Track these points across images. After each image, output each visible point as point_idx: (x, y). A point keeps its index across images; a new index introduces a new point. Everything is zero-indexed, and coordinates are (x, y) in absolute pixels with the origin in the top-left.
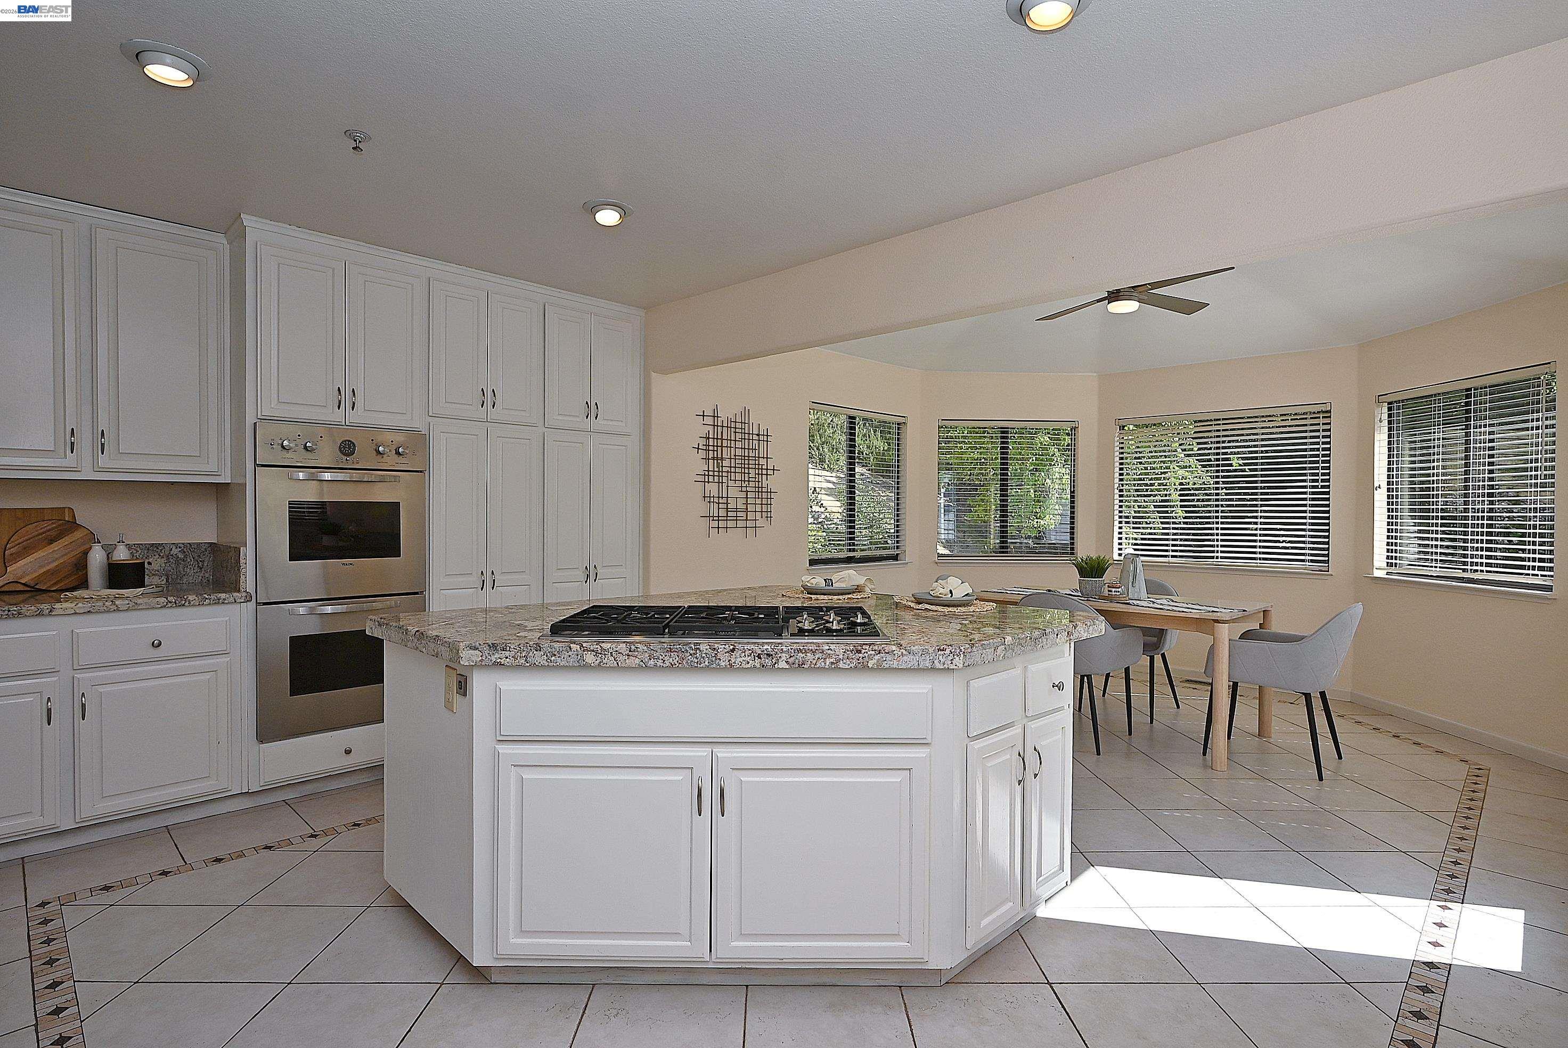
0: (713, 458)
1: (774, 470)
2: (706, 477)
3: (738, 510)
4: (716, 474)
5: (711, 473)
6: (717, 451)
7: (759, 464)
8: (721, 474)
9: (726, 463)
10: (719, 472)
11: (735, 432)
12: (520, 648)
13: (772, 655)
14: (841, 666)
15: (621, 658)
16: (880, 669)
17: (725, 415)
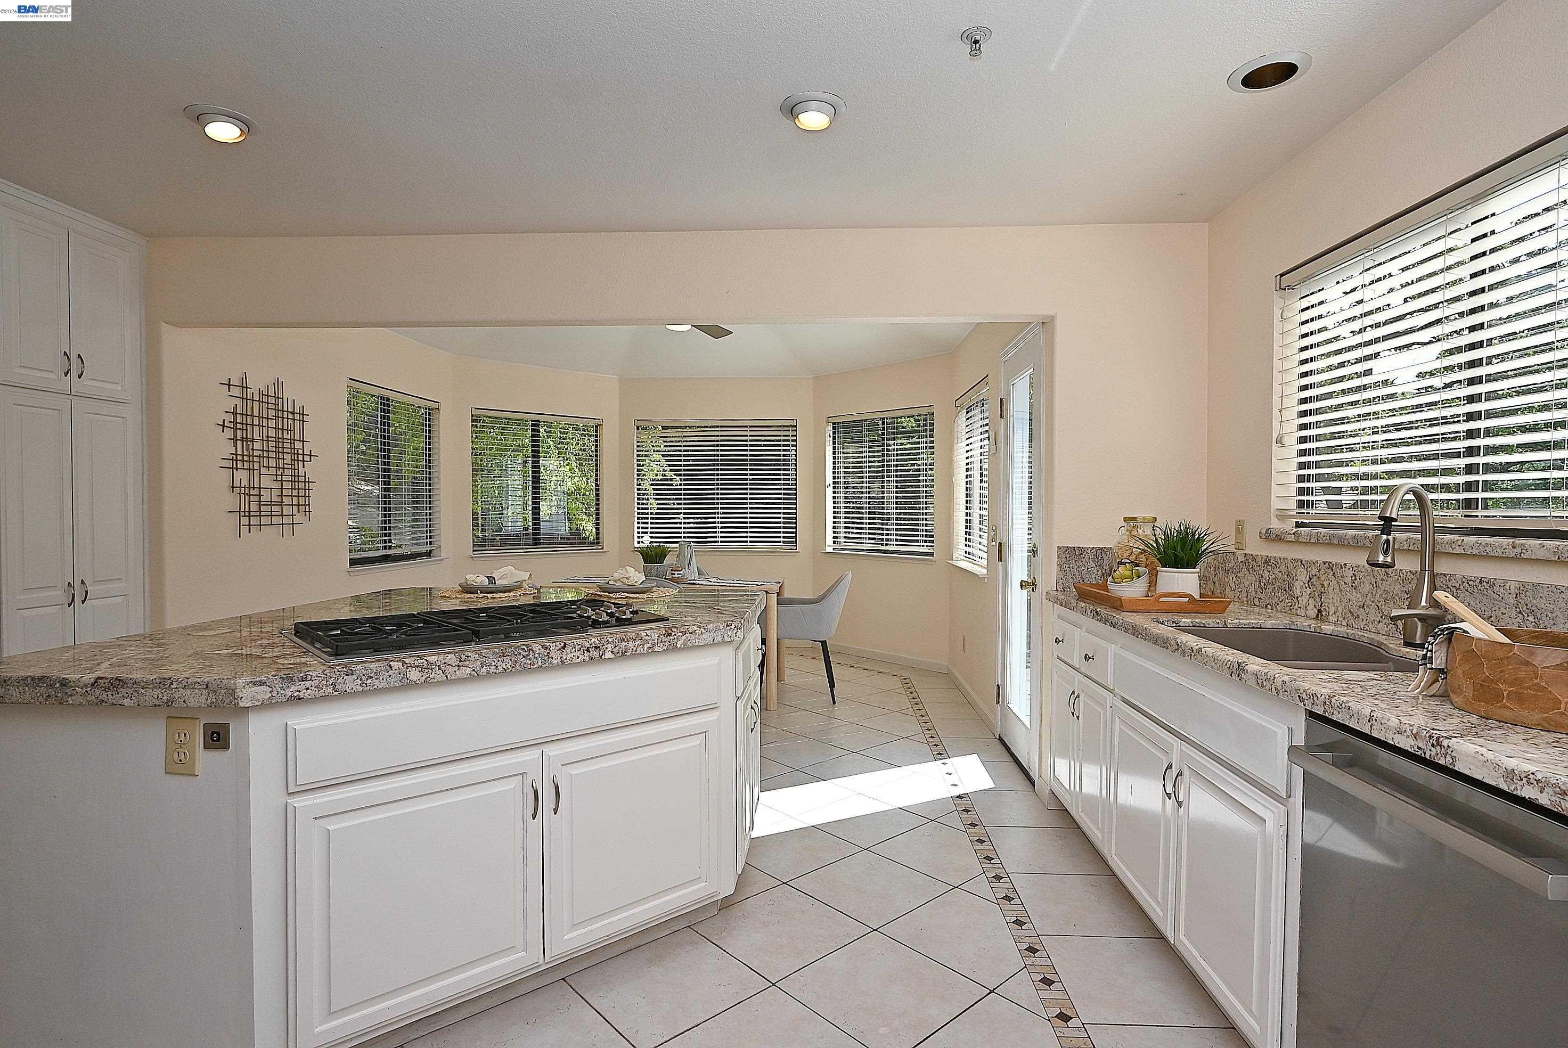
0: (242, 440)
1: (311, 455)
2: (234, 462)
3: (273, 503)
4: (245, 458)
5: (239, 458)
6: (247, 430)
7: (294, 449)
8: (251, 459)
9: (257, 445)
10: (249, 456)
11: (268, 408)
12: (326, 675)
13: (599, 647)
14: (656, 650)
15: (450, 670)
16: (686, 648)
17: (256, 385)
